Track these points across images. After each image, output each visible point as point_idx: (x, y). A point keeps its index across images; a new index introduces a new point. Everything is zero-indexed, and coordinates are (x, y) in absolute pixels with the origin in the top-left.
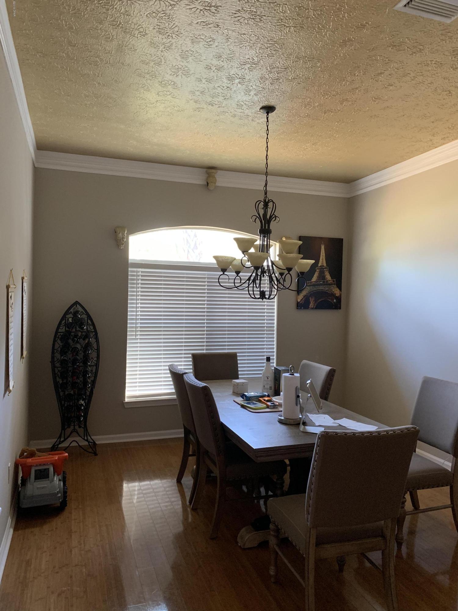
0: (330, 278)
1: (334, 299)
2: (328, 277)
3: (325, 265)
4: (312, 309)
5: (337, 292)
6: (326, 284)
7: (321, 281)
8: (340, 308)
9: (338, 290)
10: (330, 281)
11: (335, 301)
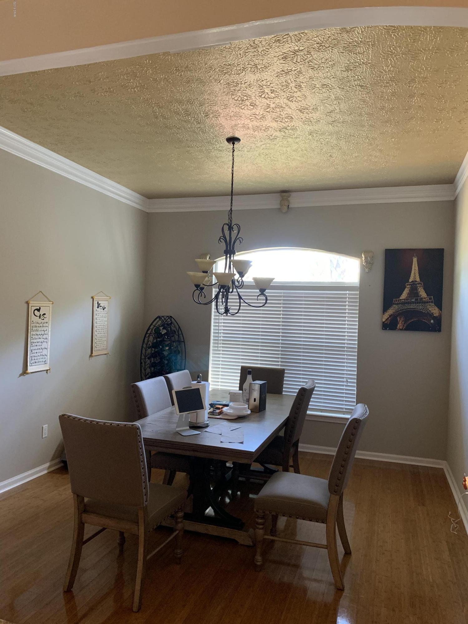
0: (426, 294)
1: (431, 320)
2: (423, 293)
3: (418, 279)
4: (402, 330)
5: (435, 311)
6: (421, 301)
7: (413, 299)
8: (439, 330)
9: (437, 309)
10: (425, 298)
11: (432, 321)
